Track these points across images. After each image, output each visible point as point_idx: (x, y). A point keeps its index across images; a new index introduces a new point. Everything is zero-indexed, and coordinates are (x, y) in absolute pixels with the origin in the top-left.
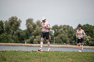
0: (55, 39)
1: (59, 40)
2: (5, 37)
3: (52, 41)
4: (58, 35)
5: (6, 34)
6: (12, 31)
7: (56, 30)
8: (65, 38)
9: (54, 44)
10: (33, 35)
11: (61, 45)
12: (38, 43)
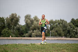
0: (51, 33)
1: (54, 33)
2: (7, 32)
3: (48, 34)
4: (54, 29)
5: (8, 30)
6: (12, 26)
7: (52, 24)
8: (60, 31)
9: (50, 37)
10: (31, 30)
11: (57, 37)
12: (35, 36)
